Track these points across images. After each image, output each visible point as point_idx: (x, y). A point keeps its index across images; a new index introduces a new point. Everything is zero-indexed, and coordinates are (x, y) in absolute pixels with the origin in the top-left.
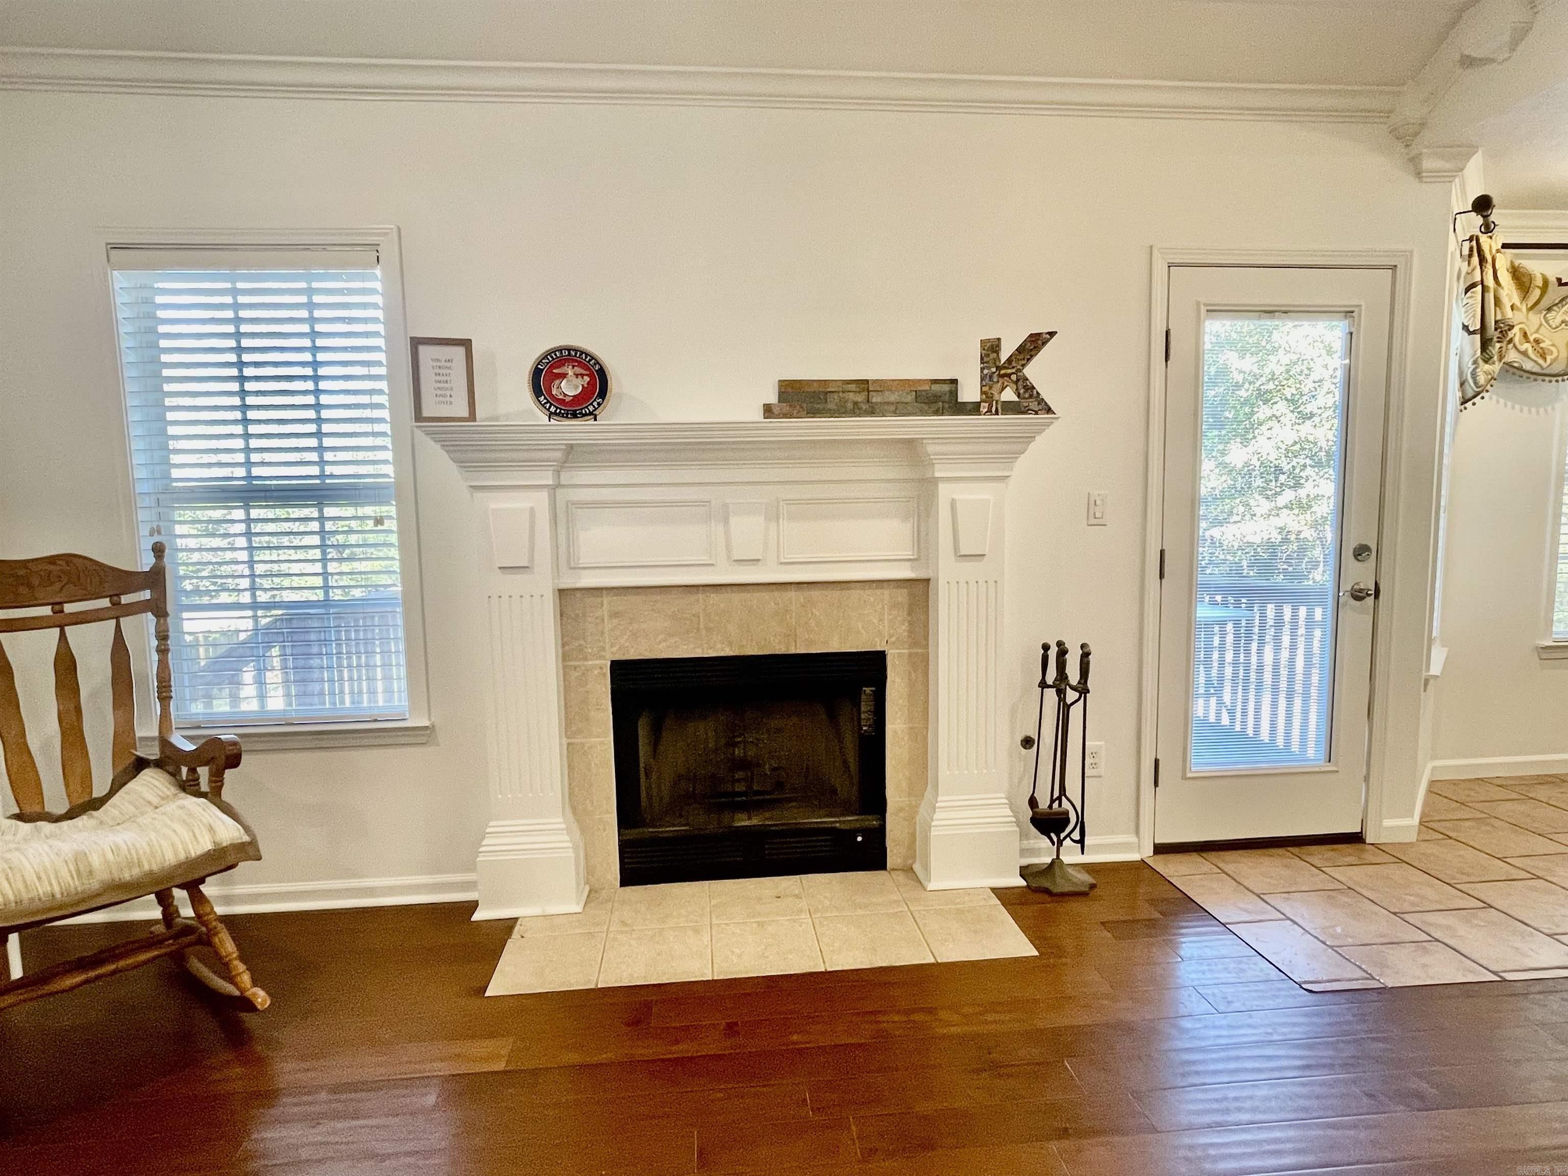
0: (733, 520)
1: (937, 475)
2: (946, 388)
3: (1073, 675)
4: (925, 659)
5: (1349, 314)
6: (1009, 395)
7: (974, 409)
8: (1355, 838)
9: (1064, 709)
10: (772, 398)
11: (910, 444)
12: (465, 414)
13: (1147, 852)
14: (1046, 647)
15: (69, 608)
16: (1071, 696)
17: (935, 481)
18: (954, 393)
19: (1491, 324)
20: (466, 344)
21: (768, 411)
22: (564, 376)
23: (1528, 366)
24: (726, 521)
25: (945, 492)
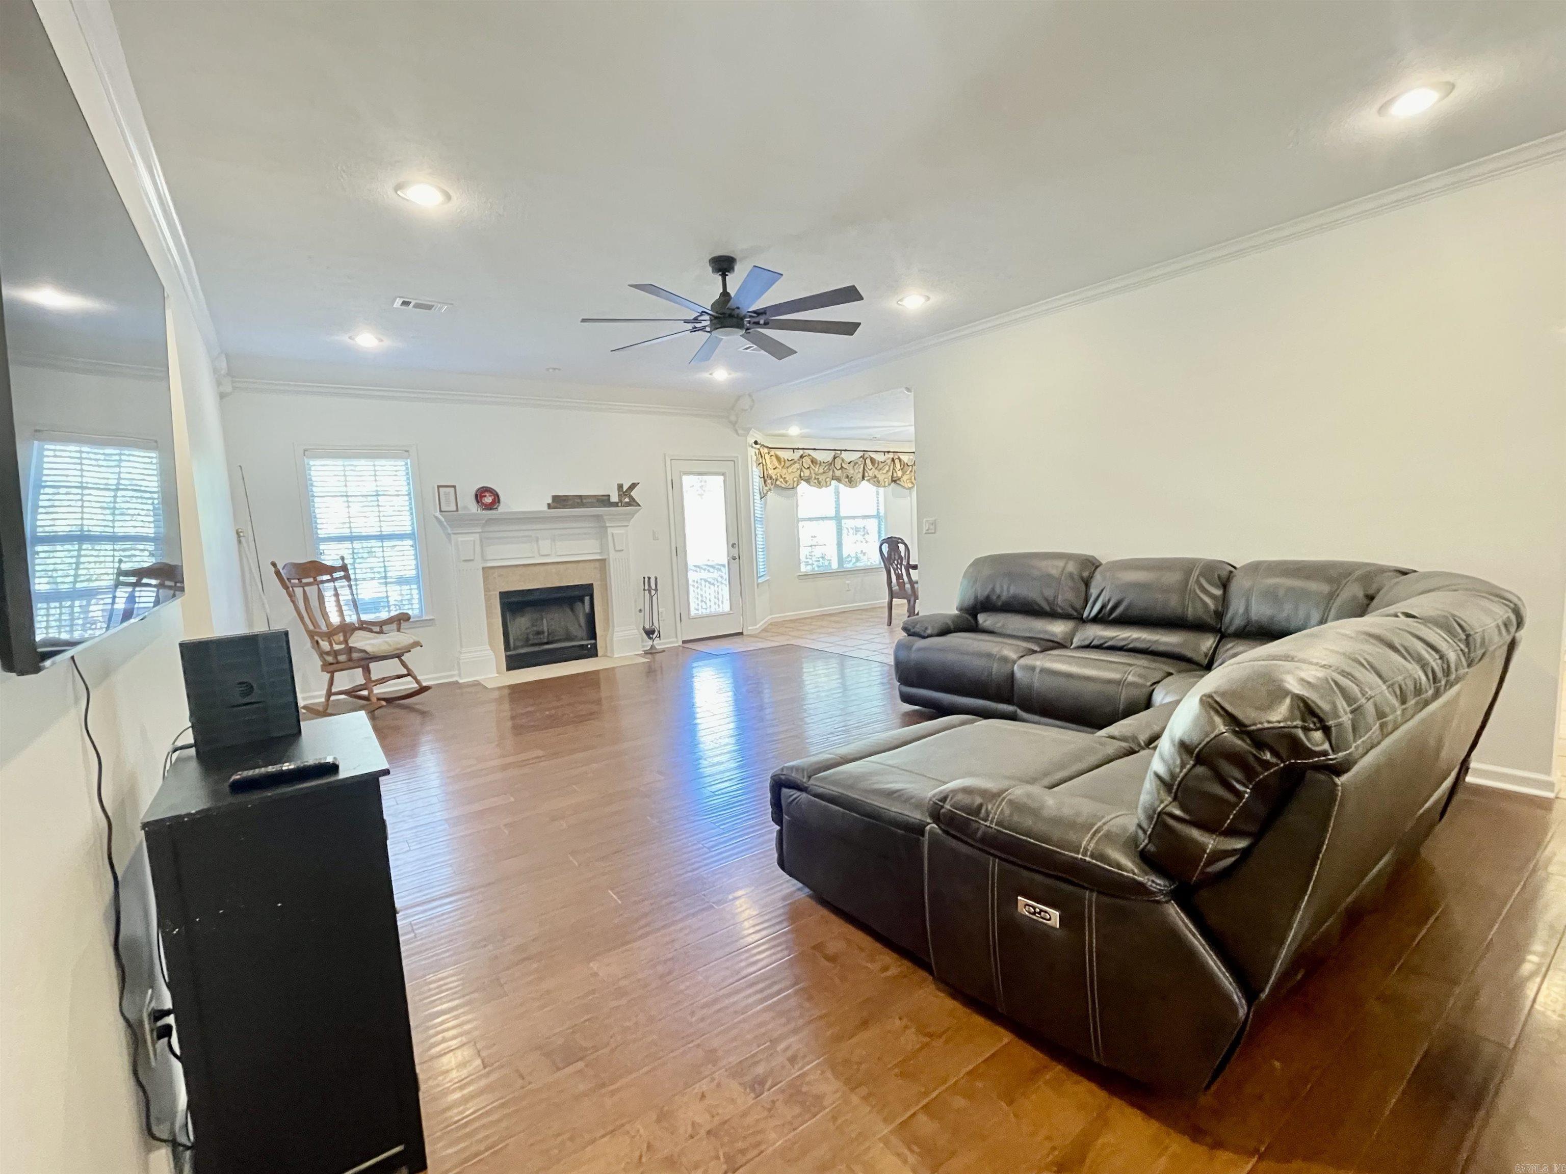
0: (540, 542)
1: (607, 525)
2: (606, 498)
3: (653, 587)
4: (606, 585)
5: (723, 474)
6: (627, 500)
7: (615, 505)
8: (741, 634)
9: (651, 597)
10: (550, 501)
11: (598, 516)
12: (454, 509)
13: (680, 643)
14: (644, 578)
15: (304, 581)
16: (653, 592)
17: (607, 527)
18: (609, 499)
19: (766, 475)
20: (454, 487)
21: (549, 506)
22: (485, 496)
23: (783, 486)
24: (537, 541)
25: (610, 530)
